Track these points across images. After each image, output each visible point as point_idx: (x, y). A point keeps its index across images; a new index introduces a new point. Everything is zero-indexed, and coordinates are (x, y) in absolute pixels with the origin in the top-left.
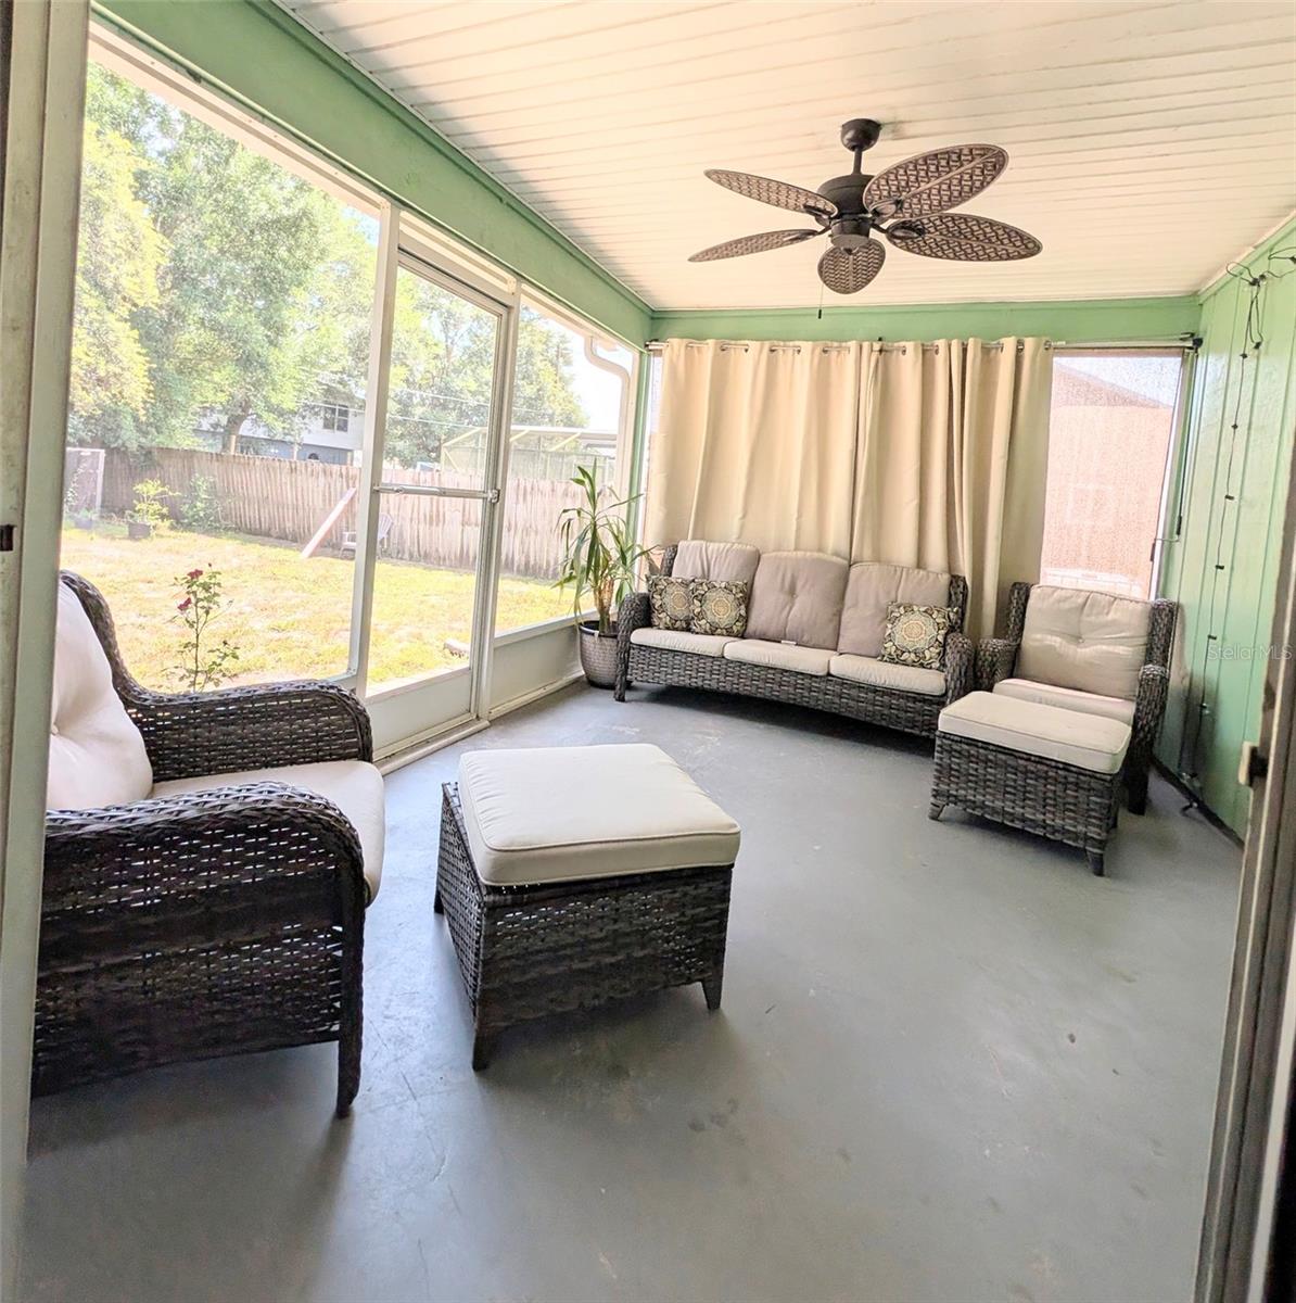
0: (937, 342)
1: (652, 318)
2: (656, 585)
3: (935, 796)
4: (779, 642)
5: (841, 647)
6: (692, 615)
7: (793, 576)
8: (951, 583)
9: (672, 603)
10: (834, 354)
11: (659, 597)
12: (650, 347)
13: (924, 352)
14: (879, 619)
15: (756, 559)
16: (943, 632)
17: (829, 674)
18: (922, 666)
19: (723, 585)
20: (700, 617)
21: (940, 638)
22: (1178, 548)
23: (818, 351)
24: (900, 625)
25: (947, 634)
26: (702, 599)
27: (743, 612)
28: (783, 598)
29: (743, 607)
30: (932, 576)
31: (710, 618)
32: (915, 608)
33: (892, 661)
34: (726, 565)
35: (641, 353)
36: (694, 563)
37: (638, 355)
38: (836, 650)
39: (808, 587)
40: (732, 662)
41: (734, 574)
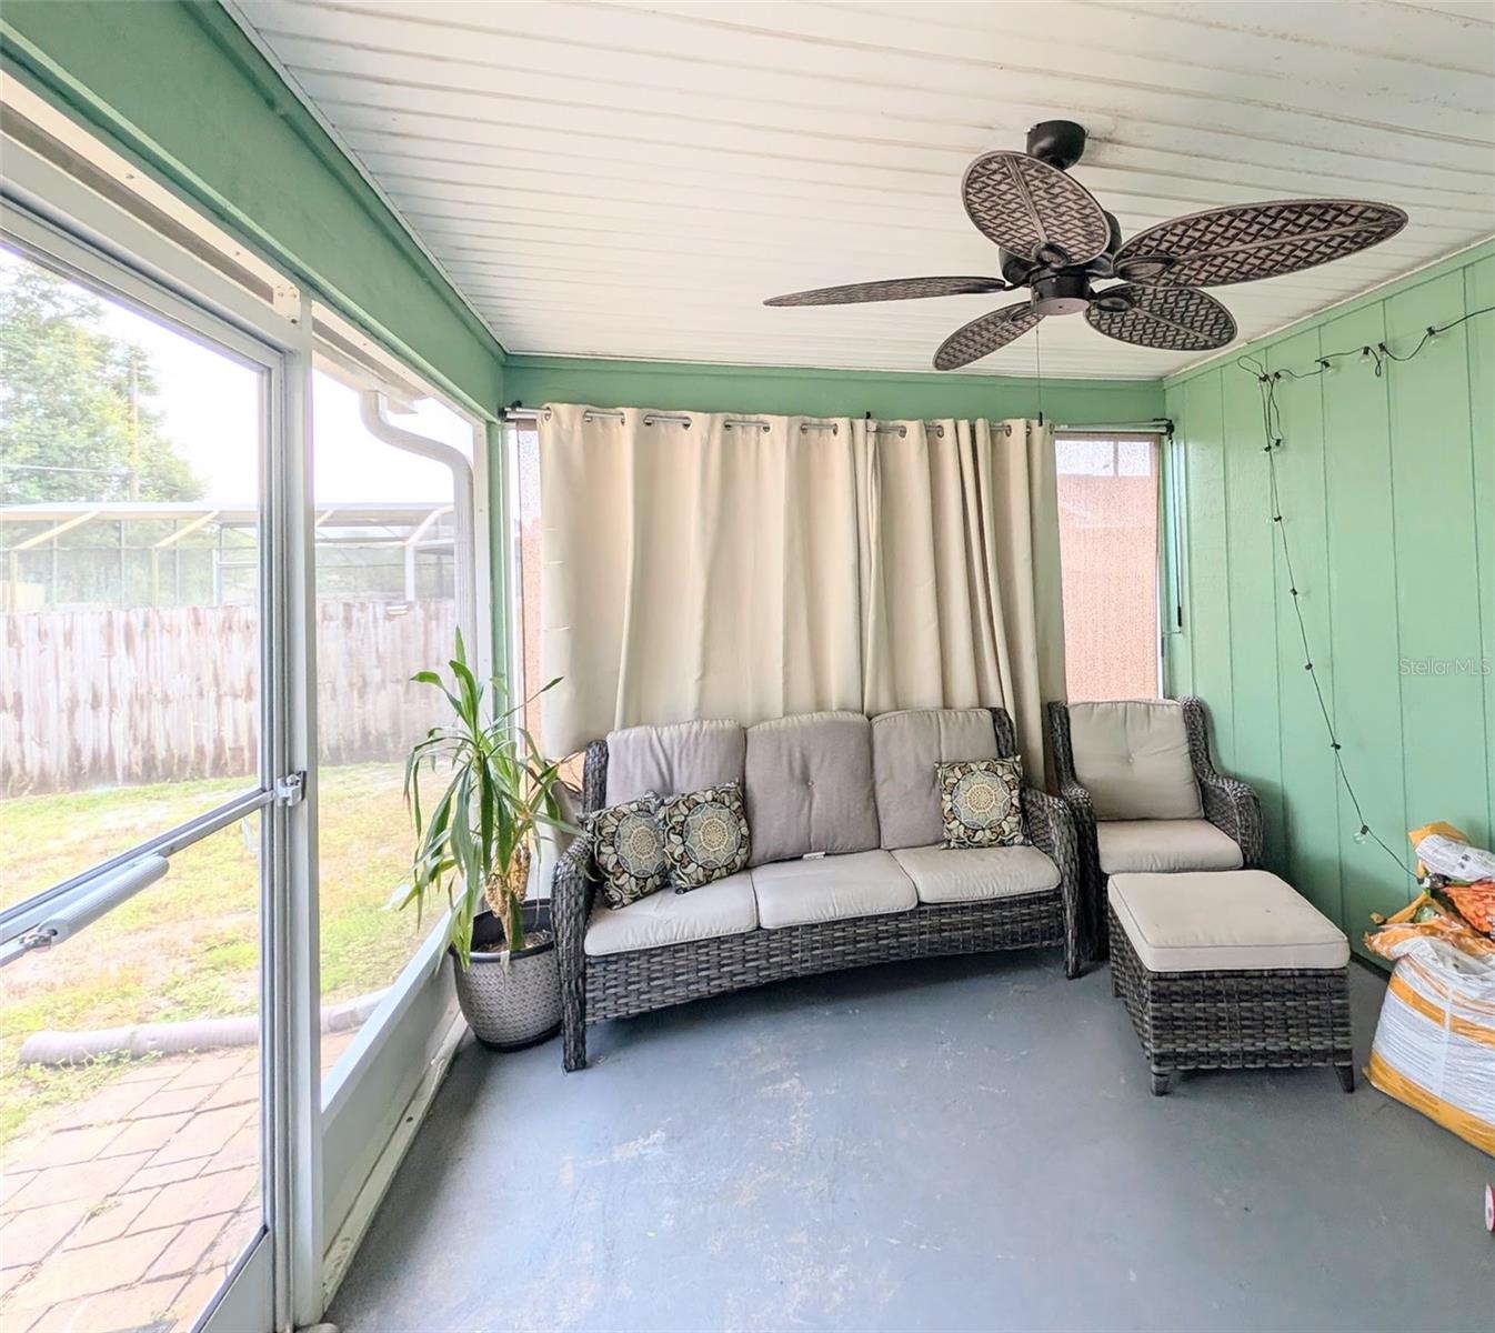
0: (940, 422)
1: (504, 367)
2: (600, 829)
3: (1158, 1064)
4: (800, 858)
5: (887, 841)
6: (669, 862)
7: (803, 756)
8: (994, 721)
9: (634, 852)
10: (814, 433)
11: (611, 850)
12: (509, 416)
13: (927, 432)
14: (924, 791)
15: (742, 738)
16: (1016, 793)
17: (920, 904)
18: (1002, 844)
19: (709, 795)
20: (685, 861)
21: (1016, 802)
22: (1180, 642)
23: (796, 428)
24: (962, 795)
25: (1020, 795)
26: (682, 830)
27: (745, 831)
28: (796, 792)
29: (743, 821)
30: (973, 716)
31: (701, 857)
32: (974, 767)
33: (962, 845)
34: (699, 761)
35: (489, 424)
36: (644, 767)
37: (484, 427)
38: (879, 847)
39: (826, 764)
40: (775, 932)
41: (716, 770)
